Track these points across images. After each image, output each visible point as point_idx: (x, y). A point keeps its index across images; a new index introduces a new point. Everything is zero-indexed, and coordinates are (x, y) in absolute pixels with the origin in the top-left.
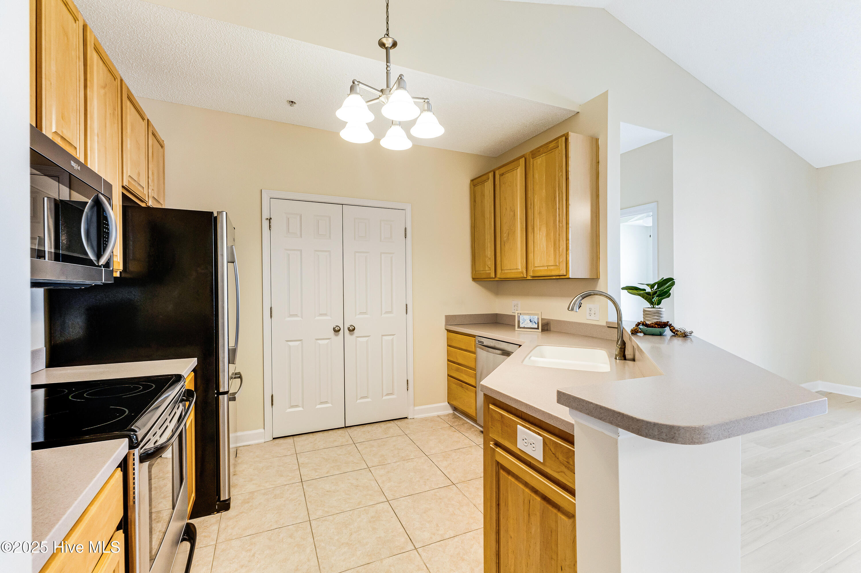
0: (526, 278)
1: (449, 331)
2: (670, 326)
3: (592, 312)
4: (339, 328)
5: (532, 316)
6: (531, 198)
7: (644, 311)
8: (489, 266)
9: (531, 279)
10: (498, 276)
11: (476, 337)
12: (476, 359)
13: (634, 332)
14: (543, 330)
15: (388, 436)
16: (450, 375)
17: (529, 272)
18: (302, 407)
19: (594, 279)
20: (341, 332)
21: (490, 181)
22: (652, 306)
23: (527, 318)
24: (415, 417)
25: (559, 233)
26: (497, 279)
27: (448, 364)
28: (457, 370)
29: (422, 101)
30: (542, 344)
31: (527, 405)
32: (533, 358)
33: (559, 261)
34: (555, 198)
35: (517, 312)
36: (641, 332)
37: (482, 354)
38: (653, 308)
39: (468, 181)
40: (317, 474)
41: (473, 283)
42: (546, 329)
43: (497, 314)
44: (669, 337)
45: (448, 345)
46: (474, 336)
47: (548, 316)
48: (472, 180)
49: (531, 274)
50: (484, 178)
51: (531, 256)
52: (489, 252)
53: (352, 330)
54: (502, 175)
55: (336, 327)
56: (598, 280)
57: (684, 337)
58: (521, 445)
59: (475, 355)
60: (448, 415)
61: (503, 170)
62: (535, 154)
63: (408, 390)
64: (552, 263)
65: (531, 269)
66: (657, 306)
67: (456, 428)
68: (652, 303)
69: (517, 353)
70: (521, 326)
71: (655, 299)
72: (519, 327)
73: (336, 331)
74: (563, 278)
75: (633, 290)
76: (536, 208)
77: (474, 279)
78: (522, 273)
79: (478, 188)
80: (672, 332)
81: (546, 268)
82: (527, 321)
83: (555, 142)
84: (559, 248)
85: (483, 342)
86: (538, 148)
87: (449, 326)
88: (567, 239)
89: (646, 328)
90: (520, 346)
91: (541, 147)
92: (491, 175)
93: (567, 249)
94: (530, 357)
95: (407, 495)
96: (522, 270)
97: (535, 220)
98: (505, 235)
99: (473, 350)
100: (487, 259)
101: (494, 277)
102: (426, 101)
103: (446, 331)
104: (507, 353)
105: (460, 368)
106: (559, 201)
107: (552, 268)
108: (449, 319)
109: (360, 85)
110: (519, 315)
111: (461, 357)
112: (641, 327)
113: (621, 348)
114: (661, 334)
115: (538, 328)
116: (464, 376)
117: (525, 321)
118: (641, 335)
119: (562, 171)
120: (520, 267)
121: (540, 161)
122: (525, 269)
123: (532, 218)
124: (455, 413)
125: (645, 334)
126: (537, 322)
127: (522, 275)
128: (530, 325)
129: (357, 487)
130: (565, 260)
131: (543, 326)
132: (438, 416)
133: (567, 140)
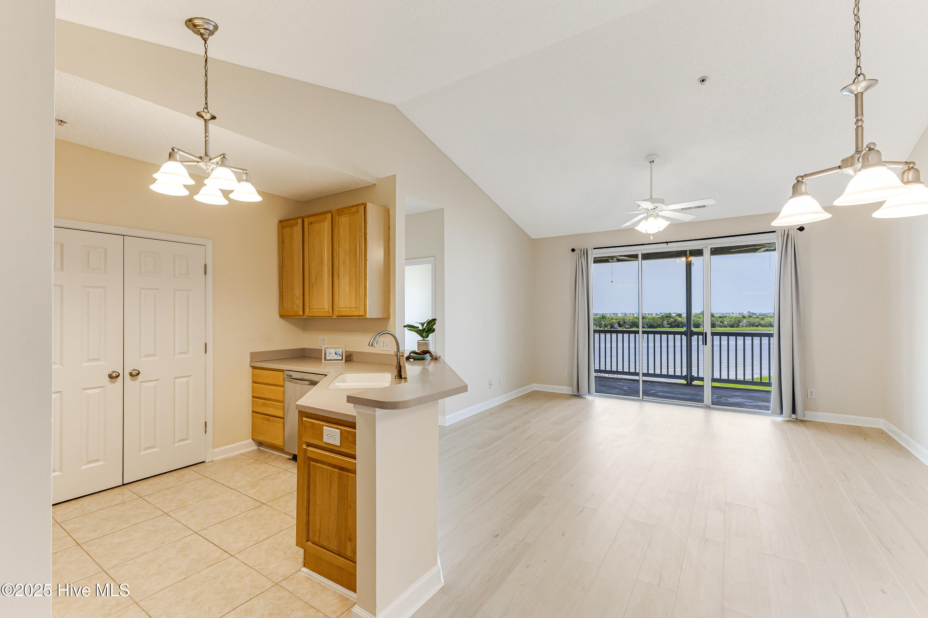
0: (332, 317)
1: (253, 367)
2: (430, 353)
3: (385, 345)
4: (118, 374)
5: (337, 350)
6: (337, 249)
7: (418, 343)
8: (298, 305)
9: (337, 317)
10: (306, 314)
11: (285, 371)
12: (284, 392)
13: (408, 358)
14: (346, 361)
15: (184, 482)
16: (255, 411)
17: (334, 312)
18: (60, 472)
19: (385, 319)
20: (121, 377)
21: (299, 226)
22: (423, 339)
23: (333, 351)
24: (215, 459)
25: (359, 282)
26: (305, 317)
27: (253, 401)
28: (264, 405)
29: (242, 171)
30: (344, 373)
31: (330, 412)
32: (336, 384)
33: (359, 304)
34: (356, 253)
35: (324, 346)
36: (411, 358)
37: (290, 386)
38: (424, 340)
39: (276, 222)
40: (97, 534)
41: (281, 319)
42: (349, 359)
43: (304, 349)
44: (429, 361)
45: (253, 382)
46: (282, 371)
47: (351, 349)
48: (280, 222)
49: (336, 313)
50: (293, 222)
51: (336, 298)
52: (298, 292)
53: (134, 375)
54: (310, 223)
55: (113, 373)
56: (389, 319)
57: (435, 360)
58: (325, 439)
59: (283, 388)
60: (253, 451)
61: (312, 219)
62: (341, 212)
63: (206, 432)
64: (353, 306)
65: (336, 309)
66: (426, 339)
67: (262, 461)
68: (422, 336)
69: (323, 382)
70: (328, 358)
71: (424, 334)
72: (325, 359)
73: (113, 377)
74: (362, 318)
75: (411, 327)
76: (341, 258)
77: (281, 316)
78: (329, 312)
79: (287, 231)
80: (431, 357)
81: (349, 309)
82: (332, 354)
83: (356, 208)
84: (359, 293)
85: (291, 376)
86: (343, 209)
87: (255, 363)
88: (365, 287)
89: (416, 355)
90: (326, 375)
91: (345, 208)
92: (300, 221)
93: (365, 295)
94: (335, 383)
95: (217, 523)
96: (329, 310)
97: (340, 269)
98: (313, 278)
99: (282, 384)
100: (295, 298)
101: (302, 315)
102: (245, 172)
103: (251, 368)
104: (314, 383)
105: (267, 402)
106: (359, 256)
107: (354, 309)
108: (254, 356)
109: (180, 152)
110: (326, 348)
111: (267, 391)
112: (412, 355)
113: (398, 370)
114: (423, 359)
115: (342, 360)
116: (271, 409)
117: (331, 354)
118: (412, 360)
119: (361, 232)
120: (326, 308)
121: (344, 220)
122: (331, 309)
123: (337, 266)
124: (260, 448)
125: (414, 360)
126: (341, 355)
127: (329, 314)
128: (336, 357)
129: (156, 531)
130: (363, 303)
131: (346, 357)
132: (241, 454)
133: (365, 208)
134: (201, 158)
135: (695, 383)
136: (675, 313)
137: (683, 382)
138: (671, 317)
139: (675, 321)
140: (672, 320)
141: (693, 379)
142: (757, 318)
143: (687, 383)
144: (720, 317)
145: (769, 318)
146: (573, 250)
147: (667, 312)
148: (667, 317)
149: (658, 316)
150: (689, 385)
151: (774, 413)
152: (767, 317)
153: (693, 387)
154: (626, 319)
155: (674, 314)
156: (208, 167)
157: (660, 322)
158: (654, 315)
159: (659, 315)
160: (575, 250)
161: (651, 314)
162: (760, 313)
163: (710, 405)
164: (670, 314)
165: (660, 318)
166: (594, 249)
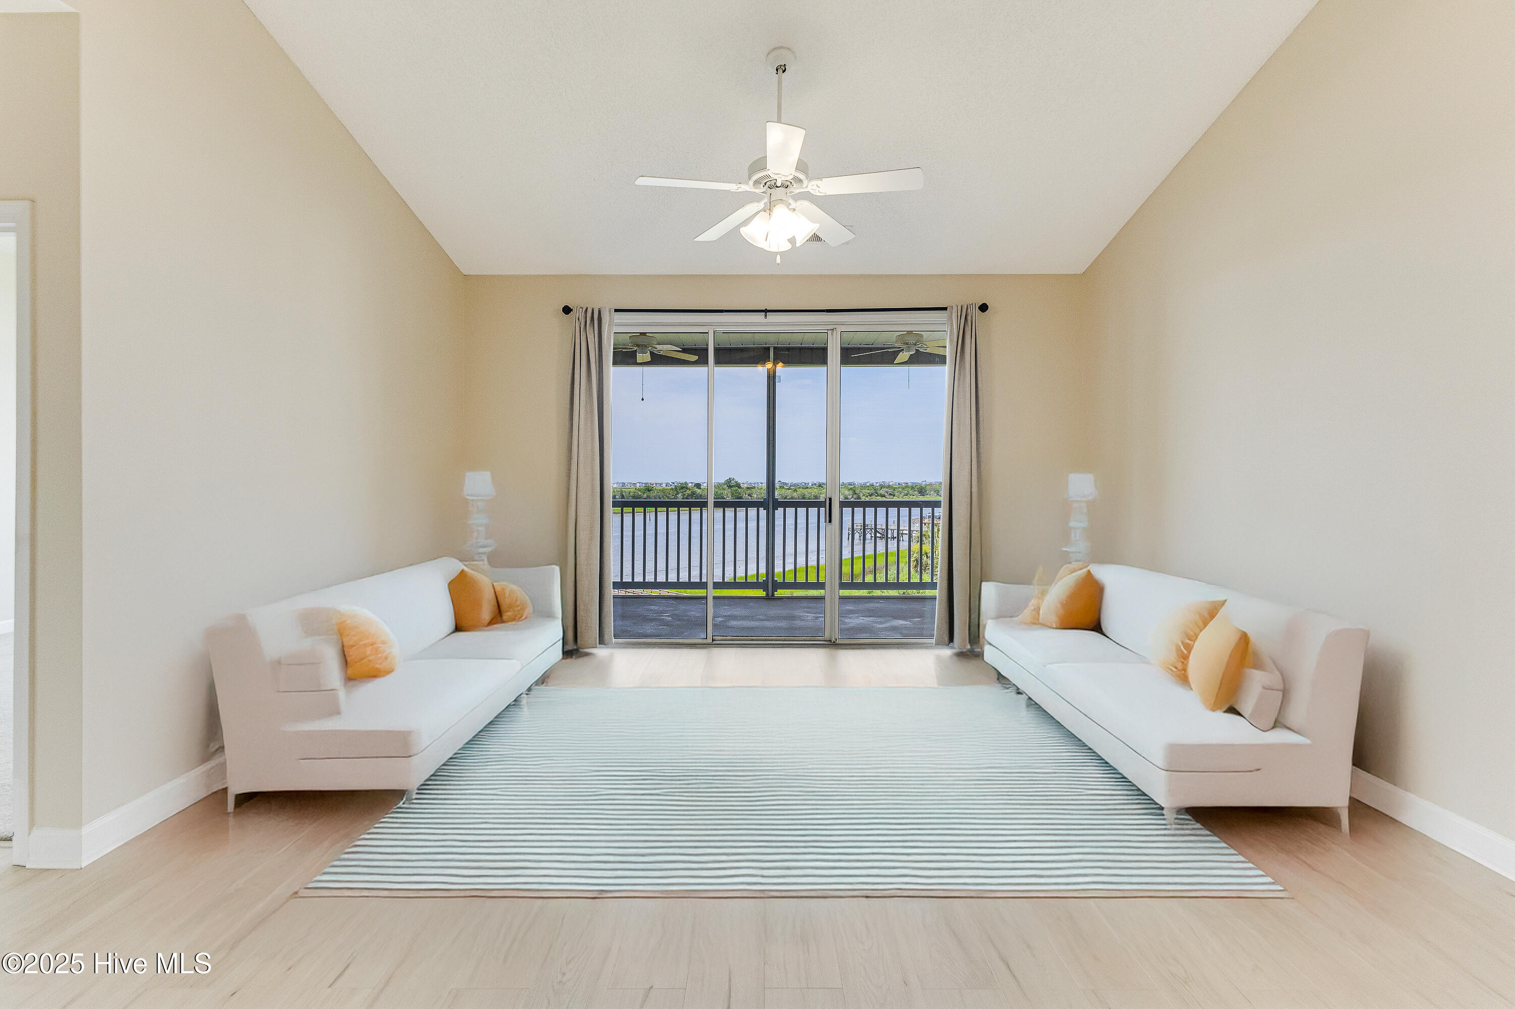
135: (780, 593)
136: (692, 483)
137: (761, 593)
138: (687, 488)
139: (693, 493)
140: (688, 492)
141: (777, 586)
142: (789, 489)
143: (767, 594)
144: (748, 488)
145: (801, 490)
146: (567, 310)
147: (683, 481)
148: (682, 488)
149: (670, 488)
150: (770, 598)
151: (939, 644)
152: (799, 488)
153: (779, 602)
154: (625, 492)
155: (690, 485)
157: (673, 496)
158: (664, 485)
159: (671, 485)
160: (572, 310)
161: (661, 484)
162: (792, 483)
163: (836, 640)
164: (686, 483)
165: (672, 489)
166: (616, 311)
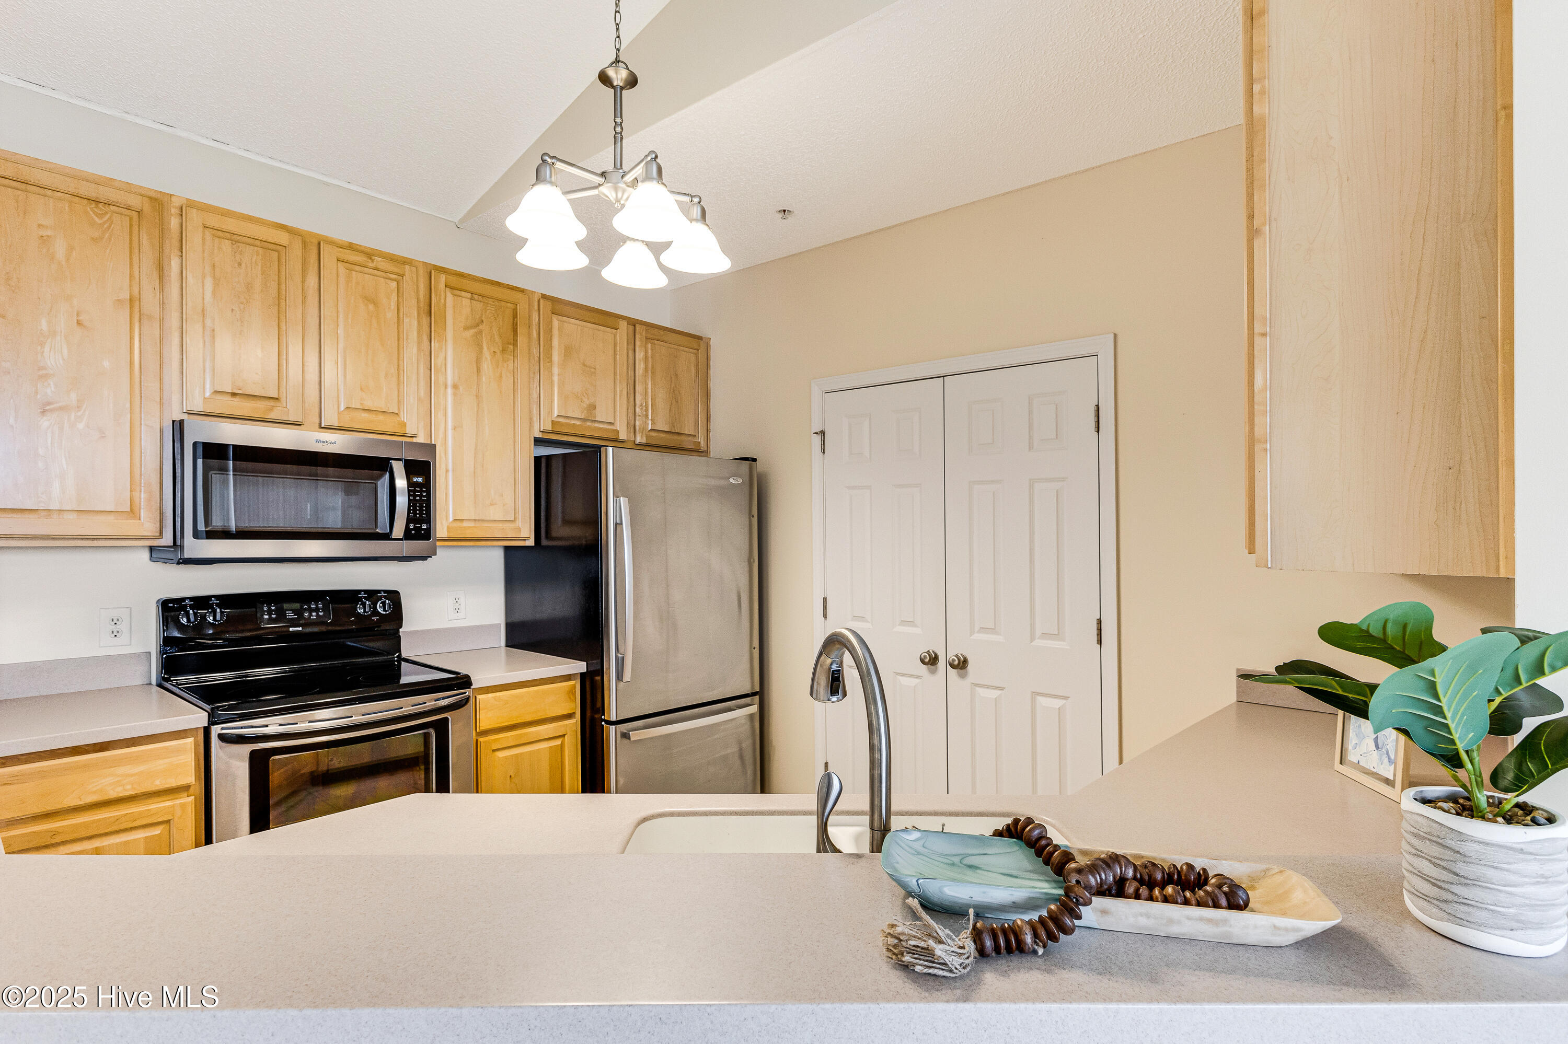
20: (942, 665)
70: (1351, 755)
72: (1344, 758)
73: (925, 661)
82: (1366, 740)
115: (1393, 784)
117: (1362, 739)
126: (1392, 758)
128: (1376, 761)
134: (603, 174)
156: (620, 195)
